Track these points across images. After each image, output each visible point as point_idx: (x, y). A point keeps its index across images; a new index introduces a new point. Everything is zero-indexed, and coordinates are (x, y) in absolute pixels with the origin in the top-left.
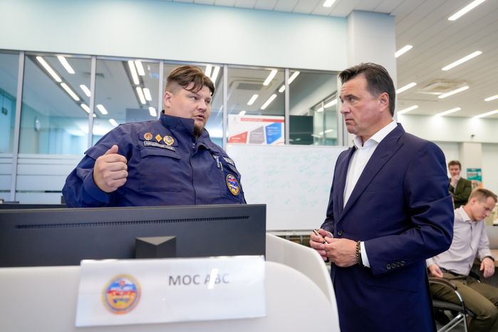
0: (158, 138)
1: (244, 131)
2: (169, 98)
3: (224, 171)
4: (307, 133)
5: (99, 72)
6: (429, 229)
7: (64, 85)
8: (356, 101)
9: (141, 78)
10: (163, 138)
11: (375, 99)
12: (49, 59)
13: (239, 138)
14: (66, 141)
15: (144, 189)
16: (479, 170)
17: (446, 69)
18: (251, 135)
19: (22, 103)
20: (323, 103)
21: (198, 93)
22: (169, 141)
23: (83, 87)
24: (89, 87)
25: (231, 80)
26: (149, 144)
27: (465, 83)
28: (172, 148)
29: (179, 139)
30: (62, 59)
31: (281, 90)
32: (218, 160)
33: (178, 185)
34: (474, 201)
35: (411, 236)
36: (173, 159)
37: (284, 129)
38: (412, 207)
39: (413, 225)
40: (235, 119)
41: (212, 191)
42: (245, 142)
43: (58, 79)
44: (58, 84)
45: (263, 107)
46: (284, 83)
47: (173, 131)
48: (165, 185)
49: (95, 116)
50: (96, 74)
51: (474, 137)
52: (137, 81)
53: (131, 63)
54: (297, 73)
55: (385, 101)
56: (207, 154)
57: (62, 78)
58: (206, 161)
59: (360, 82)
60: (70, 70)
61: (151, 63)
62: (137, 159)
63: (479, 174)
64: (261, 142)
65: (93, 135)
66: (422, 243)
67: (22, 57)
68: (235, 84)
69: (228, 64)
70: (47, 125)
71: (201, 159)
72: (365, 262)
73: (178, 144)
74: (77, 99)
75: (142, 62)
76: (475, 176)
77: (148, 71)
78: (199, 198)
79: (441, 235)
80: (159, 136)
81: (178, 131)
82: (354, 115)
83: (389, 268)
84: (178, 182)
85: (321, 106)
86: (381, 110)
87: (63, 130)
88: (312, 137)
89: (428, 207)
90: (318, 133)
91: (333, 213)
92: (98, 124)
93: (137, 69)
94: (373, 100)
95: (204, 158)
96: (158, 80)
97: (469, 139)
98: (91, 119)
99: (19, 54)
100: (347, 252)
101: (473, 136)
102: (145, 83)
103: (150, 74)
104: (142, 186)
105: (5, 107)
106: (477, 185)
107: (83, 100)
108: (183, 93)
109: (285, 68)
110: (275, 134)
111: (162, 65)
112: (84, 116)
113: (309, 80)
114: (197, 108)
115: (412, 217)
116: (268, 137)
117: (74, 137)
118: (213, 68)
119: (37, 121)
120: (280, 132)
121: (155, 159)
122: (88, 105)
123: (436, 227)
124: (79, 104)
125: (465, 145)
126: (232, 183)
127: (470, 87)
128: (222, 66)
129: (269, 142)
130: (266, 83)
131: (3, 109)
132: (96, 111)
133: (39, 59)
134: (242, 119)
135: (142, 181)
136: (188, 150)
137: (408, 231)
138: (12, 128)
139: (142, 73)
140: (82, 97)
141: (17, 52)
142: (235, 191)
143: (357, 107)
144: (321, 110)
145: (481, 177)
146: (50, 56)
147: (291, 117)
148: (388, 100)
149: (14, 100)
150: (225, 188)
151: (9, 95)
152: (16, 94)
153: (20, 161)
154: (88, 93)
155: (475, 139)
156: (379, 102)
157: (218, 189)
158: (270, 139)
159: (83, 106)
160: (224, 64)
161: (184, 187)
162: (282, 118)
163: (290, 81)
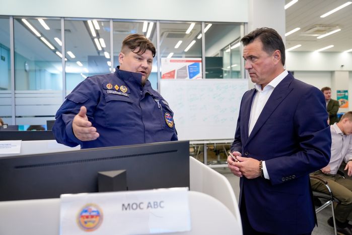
0: (116, 87)
1: (173, 70)
2: (122, 57)
3: (163, 111)
4: (219, 67)
5: (67, 28)
6: (313, 152)
7: (43, 39)
8: (256, 60)
9: (97, 31)
10: (119, 87)
11: (270, 56)
12: (31, 21)
13: (169, 75)
14: (48, 78)
15: (108, 124)
16: (347, 91)
17: (323, 16)
18: (178, 72)
19: (14, 52)
20: (230, 46)
21: (143, 55)
22: (124, 89)
23: (57, 39)
24: (60, 39)
25: (163, 31)
26: (110, 92)
27: (337, 27)
28: (126, 95)
29: (131, 87)
30: (41, 21)
31: (199, 37)
32: (158, 103)
33: (133, 121)
34: (346, 121)
35: (299, 157)
36: (129, 103)
37: (202, 67)
38: (300, 136)
39: (301, 149)
40: (166, 61)
41: (155, 125)
42: (174, 78)
43: (39, 35)
44: (39, 38)
45: (186, 50)
46: (201, 32)
47: (126, 82)
48: (123, 122)
49: (66, 59)
50: (65, 30)
51: (344, 67)
52: (94, 34)
53: (89, 22)
54: (210, 25)
55: (278, 56)
56: (150, 99)
57: (41, 34)
58: (150, 103)
59: (257, 44)
60: (47, 28)
61: (105, 21)
62: (103, 103)
63: (346, 94)
64: (184, 77)
65: (66, 73)
66: (308, 163)
67: (11, 20)
68: (166, 34)
69: (159, 20)
70: (33, 68)
71: (146, 102)
72: (266, 175)
73: (131, 92)
74: (53, 48)
75: (98, 21)
76: (343, 96)
77: (102, 26)
78: (147, 131)
79: (322, 156)
80: (116, 86)
81: (130, 82)
82: (255, 69)
83: (284, 180)
84: (132, 119)
85: (228, 48)
86: (275, 63)
87: (45, 70)
88: (222, 70)
89: (313, 136)
90: (226, 67)
91: (240, 137)
92: (69, 66)
93: (94, 26)
94: (269, 57)
95: (149, 102)
96: (109, 33)
97: (339, 68)
98: (63, 62)
99: (9, 18)
100: (253, 168)
101: (342, 66)
102: (100, 35)
103: (104, 28)
104: (107, 123)
105: (3, 55)
106: (344, 102)
107: (57, 48)
108: (131, 54)
109: (201, 22)
110: (195, 71)
111: (111, 23)
112: (59, 60)
113: (219, 29)
114: (140, 66)
115: (300, 143)
116: (190, 73)
117: (53, 75)
118: (149, 23)
119: (26, 64)
120: (199, 69)
121: (116, 104)
122: (61, 52)
123: (318, 150)
124: (54, 51)
125: (336, 73)
126: (168, 119)
127: (342, 30)
128: (155, 22)
129: (191, 77)
130: (188, 32)
131: (2, 57)
132: (66, 56)
133: (24, 20)
134: (171, 61)
135: (107, 119)
136: (138, 96)
137: (297, 154)
138: (9, 70)
139: (98, 28)
140: (57, 47)
141: (7, 17)
142: (170, 125)
143: (257, 64)
144: (229, 50)
145: (347, 96)
146: (32, 19)
147: (207, 58)
148: (280, 55)
149: (9, 50)
150: (164, 123)
151: (4, 46)
152: (10, 46)
153: (16, 95)
154: (60, 43)
155: (344, 68)
156: (273, 58)
157: (159, 124)
158: (192, 75)
159: (58, 53)
160: (156, 20)
161: (137, 123)
162: (200, 59)
163: (205, 30)
